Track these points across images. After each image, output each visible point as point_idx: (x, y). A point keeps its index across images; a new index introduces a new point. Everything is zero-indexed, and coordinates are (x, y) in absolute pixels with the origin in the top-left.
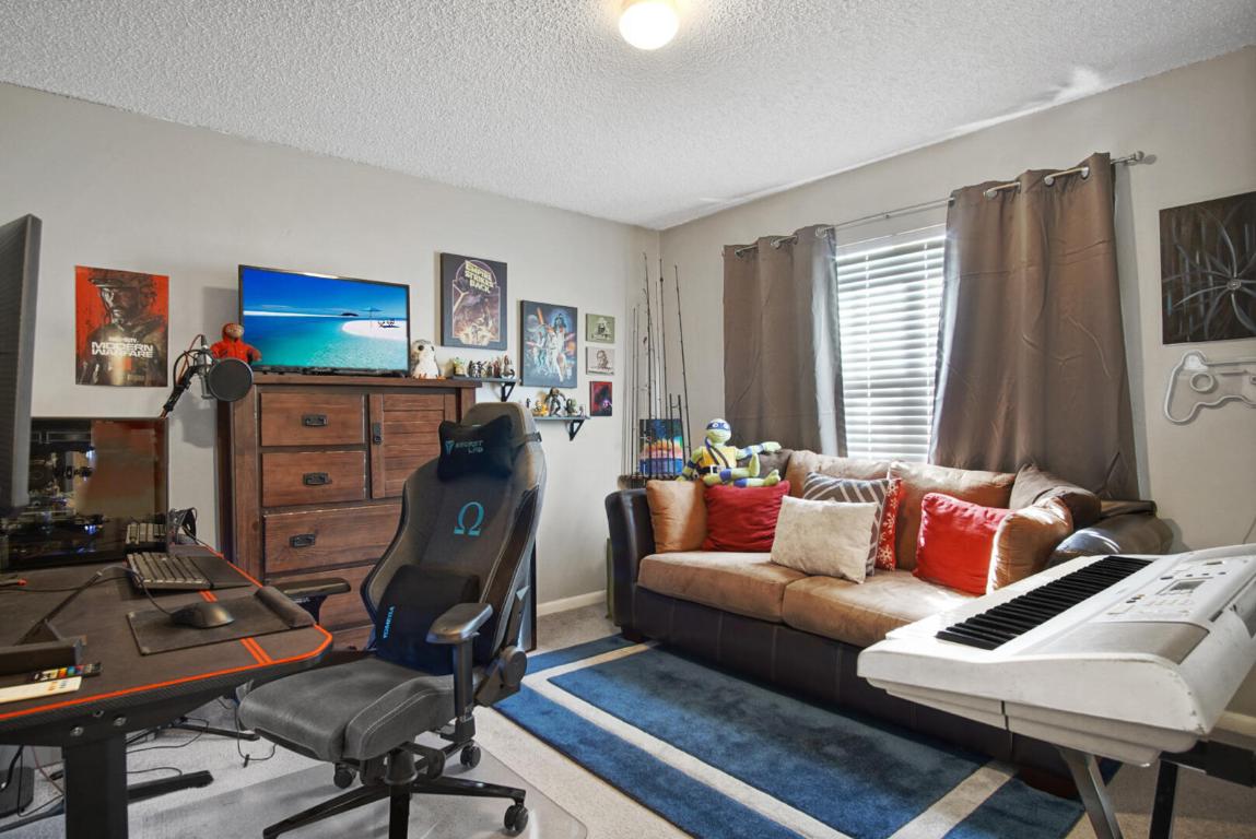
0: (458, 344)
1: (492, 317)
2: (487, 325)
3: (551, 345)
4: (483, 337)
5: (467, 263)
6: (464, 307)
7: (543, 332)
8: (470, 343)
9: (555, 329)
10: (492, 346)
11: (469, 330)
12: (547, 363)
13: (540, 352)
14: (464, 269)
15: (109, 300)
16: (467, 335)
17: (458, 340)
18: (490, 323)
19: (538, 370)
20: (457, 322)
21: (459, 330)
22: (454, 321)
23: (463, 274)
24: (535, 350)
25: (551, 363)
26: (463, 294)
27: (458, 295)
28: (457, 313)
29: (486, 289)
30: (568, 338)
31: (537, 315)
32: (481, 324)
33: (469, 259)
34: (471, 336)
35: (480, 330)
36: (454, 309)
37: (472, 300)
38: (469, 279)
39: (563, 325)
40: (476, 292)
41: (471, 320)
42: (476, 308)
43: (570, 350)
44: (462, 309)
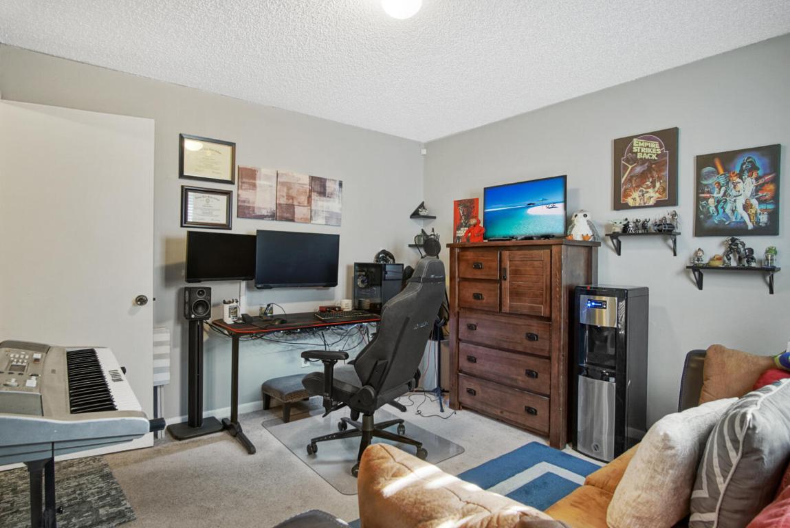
0: (626, 207)
1: (660, 178)
2: (654, 187)
3: (734, 193)
4: (650, 198)
5: (635, 140)
6: (632, 177)
7: (722, 181)
8: (637, 205)
9: (740, 176)
10: (659, 204)
11: (636, 195)
12: (728, 211)
13: (719, 202)
14: (632, 146)
15: (461, 212)
16: (634, 199)
17: (627, 204)
18: (658, 185)
19: (716, 220)
20: (625, 190)
21: (626, 196)
22: (622, 190)
23: (631, 151)
24: (711, 201)
25: (733, 211)
26: (630, 167)
27: (626, 168)
28: (625, 183)
29: (654, 157)
30: (761, 182)
31: (715, 167)
32: (649, 188)
33: (636, 137)
34: (638, 199)
35: (647, 192)
36: (623, 180)
37: (639, 169)
38: (636, 153)
39: (754, 168)
40: (644, 161)
41: (638, 186)
42: (643, 177)
43: (767, 193)
44: (630, 180)
